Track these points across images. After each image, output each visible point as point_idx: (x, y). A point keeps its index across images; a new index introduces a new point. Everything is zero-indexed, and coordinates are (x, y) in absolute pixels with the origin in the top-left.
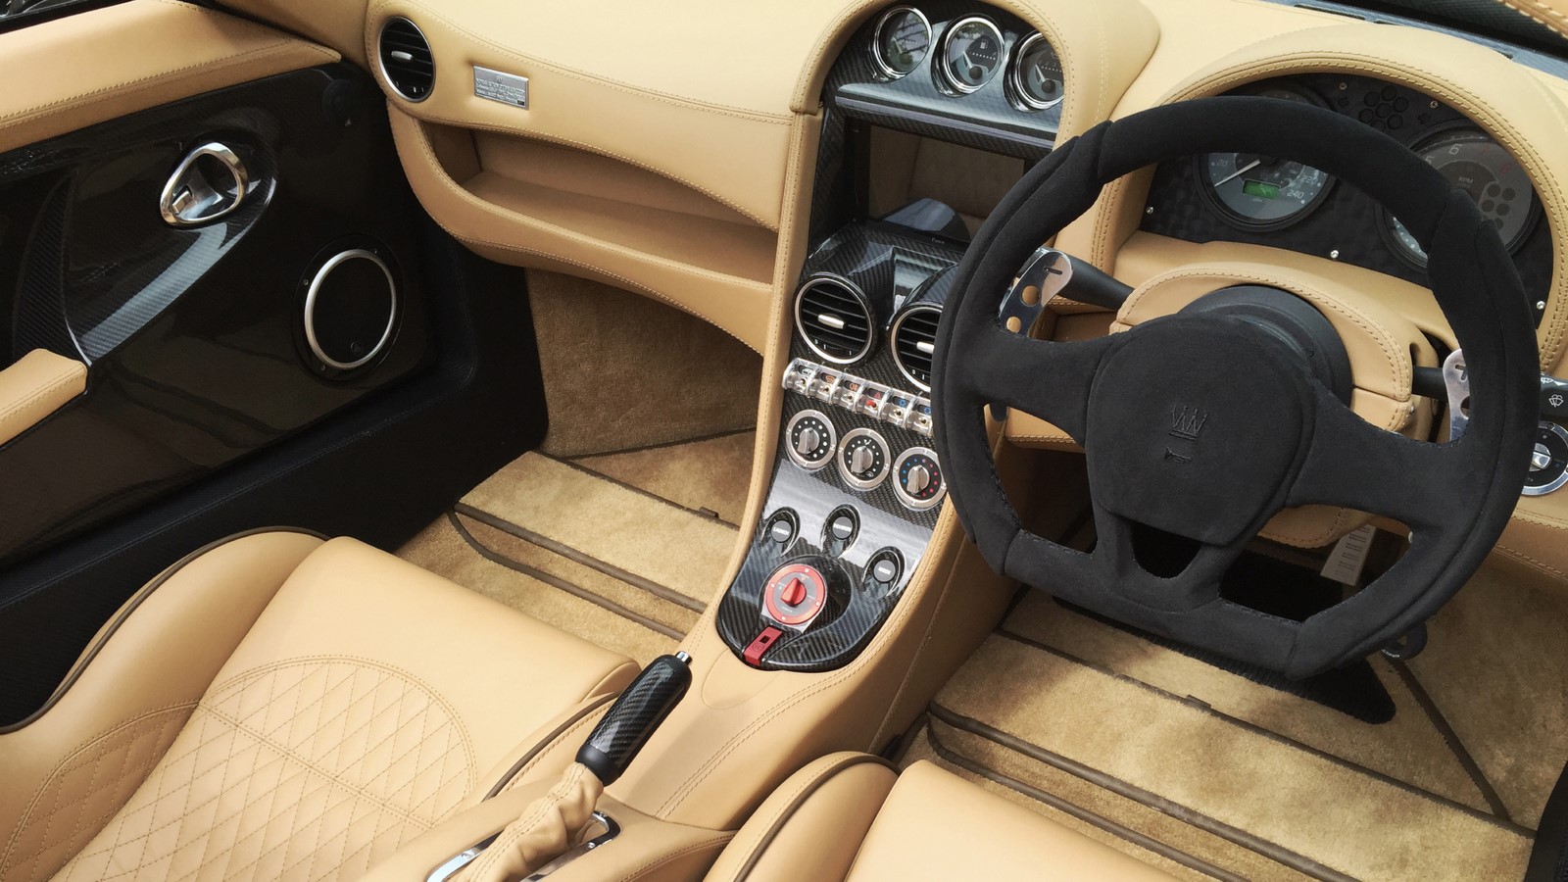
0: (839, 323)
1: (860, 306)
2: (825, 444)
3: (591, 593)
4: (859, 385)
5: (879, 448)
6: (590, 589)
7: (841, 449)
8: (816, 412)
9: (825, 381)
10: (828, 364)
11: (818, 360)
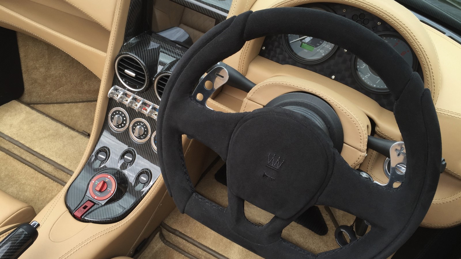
0: (133, 75)
1: (142, 69)
2: (124, 122)
3: (29, 162)
4: (140, 101)
5: (146, 127)
6: (29, 161)
7: (131, 125)
8: (122, 109)
9: (127, 96)
10: (128, 90)
11: (124, 87)
